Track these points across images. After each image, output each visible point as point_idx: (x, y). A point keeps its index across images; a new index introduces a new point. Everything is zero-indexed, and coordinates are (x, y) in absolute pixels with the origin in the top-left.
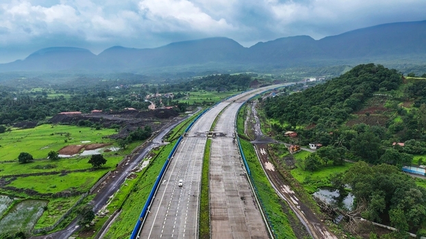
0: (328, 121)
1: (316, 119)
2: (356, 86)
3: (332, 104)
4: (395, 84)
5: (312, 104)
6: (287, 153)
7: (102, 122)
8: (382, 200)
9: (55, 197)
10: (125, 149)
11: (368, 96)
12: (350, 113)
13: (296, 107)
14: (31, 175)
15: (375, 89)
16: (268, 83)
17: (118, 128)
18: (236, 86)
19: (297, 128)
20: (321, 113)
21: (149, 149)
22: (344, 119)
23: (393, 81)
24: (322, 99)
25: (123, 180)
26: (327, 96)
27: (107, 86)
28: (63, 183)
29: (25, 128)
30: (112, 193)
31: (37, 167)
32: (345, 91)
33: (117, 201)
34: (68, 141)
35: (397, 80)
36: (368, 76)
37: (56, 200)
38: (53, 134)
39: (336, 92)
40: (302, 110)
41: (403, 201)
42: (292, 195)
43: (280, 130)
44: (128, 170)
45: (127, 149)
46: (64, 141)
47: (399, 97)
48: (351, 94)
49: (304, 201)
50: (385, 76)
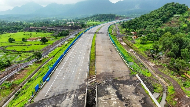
0: (151, 27)
1: (146, 27)
2: (165, 12)
3: (153, 20)
4: (184, 10)
5: (144, 21)
6: (132, 39)
7: (46, 30)
8: (178, 46)
9: (24, 52)
10: (57, 39)
11: (171, 16)
12: (162, 23)
13: (136, 22)
14: (14, 46)
15: (174, 13)
16: (123, 18)
17: (54, 32)
18: (109, 19)
19: (137, 31)
20: (148, 24)
21: (68, 39)
22: (159, 26)
23: (183, 9)
24: (149, 18)
25: (56, 47)
26: (151, 17)
27: (50, 20)
28: (28, 48)
29: (12, 33)
30: (50, 51)
31: (17, 44)
32: (160, 15)
33: (53, 54)
34: (31, 36)
35: (185, 9)
36: (171, 7)
37: (25, 53)
38: (24, 34)
39: (156, 15)
40: (139, 23)
41: (188, 46)
42: (134, 52)
43: (129, 32)
44: (58, 44)
45: (58, 39)
46: (29, 36)
47: (186, 16)
48: (163, 15)
49: (139, 53)
50: (180, 7)
